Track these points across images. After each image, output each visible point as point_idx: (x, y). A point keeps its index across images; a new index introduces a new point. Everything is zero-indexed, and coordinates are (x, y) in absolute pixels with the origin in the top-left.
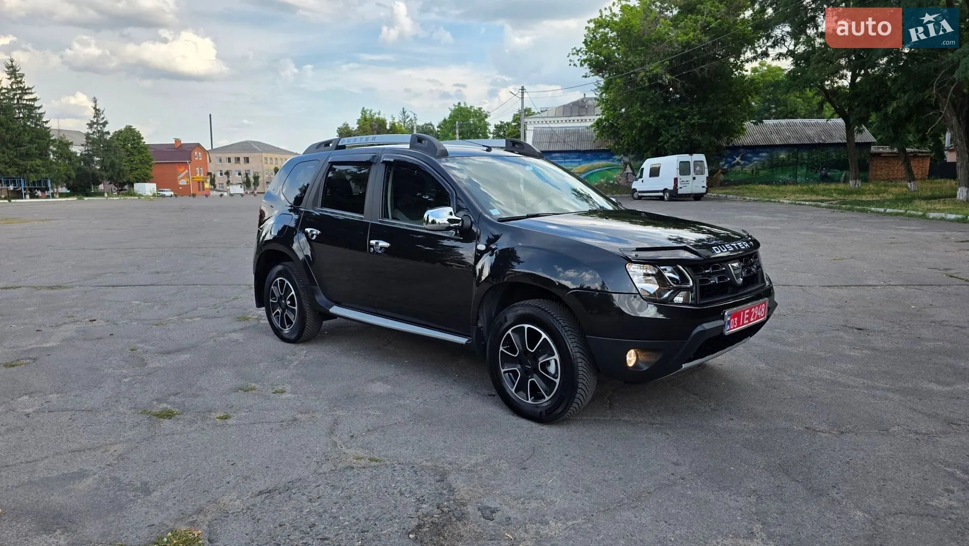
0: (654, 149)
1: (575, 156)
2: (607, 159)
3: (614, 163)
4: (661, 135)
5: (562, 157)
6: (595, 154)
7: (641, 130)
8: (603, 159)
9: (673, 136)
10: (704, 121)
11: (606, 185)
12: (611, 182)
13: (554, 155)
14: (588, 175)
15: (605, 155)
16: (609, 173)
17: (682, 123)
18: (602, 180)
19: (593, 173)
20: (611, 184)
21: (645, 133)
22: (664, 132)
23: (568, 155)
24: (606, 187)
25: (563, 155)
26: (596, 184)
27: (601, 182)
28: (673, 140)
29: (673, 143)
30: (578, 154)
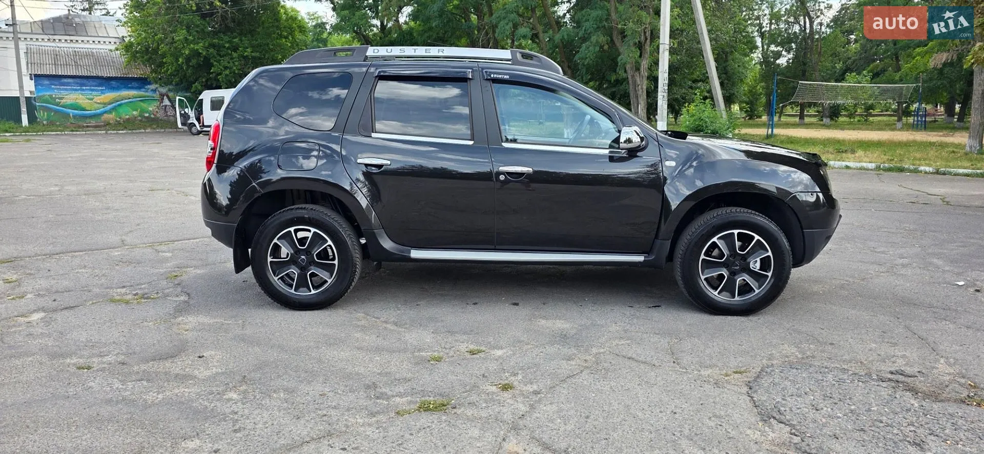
0: (204, 80)
1: (94, 83)
2: (139, 88)
3: (147, 94)
4: (212, 65)
5: (77, 83)
6: (123, 82)
7: (188, 59)
8: (132, 88)
9: (226, 68)
10: (257, 54)
11: (139, 118)
12: (147, 115)
13: (66, 80)
14: (115, 107)
15: (135, 84)
16: (142, 104)
17: (235, 55)
18: (135, 113)
19: (119, 105)
20: (147, 118)
21: (194, 62)
22: (215, 63)
23: (85, 81)
24: (141, 121)
25: (78, 80)
26: (127, 117)
27: (133, 115)
28: (227, 72)
29: (227, 75)
30: (98, 81)
